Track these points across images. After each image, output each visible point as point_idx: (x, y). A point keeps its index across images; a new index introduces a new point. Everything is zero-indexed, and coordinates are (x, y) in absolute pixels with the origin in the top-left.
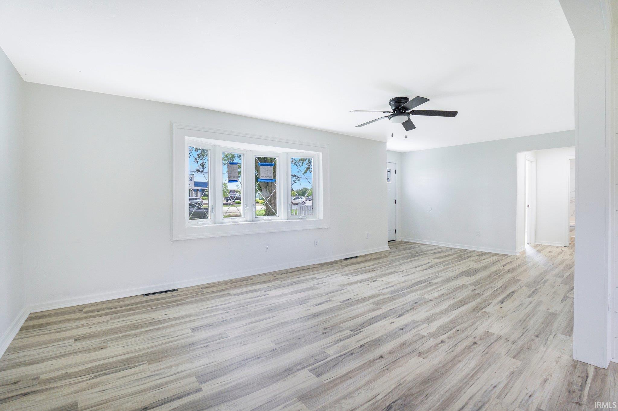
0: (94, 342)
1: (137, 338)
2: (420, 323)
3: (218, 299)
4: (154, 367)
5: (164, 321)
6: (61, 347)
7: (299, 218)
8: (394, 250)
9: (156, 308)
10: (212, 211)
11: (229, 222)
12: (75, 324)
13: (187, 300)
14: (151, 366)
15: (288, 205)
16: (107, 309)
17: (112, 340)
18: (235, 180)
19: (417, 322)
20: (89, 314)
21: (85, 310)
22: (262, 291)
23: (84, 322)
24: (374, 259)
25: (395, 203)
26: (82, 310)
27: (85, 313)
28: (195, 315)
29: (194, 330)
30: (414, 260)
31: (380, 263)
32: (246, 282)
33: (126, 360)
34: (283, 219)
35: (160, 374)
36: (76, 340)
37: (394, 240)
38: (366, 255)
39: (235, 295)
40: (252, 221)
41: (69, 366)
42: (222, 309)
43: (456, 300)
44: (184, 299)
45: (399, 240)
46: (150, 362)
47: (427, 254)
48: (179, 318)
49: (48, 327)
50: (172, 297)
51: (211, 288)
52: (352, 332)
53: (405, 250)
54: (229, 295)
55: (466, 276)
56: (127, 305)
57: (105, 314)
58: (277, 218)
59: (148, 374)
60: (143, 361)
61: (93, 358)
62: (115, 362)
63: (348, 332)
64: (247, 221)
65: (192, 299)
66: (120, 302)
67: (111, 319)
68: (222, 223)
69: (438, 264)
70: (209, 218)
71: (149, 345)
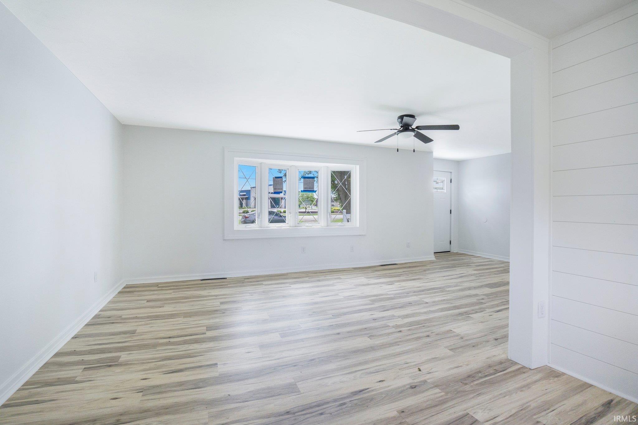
0: (158, 303)
1: (184, 304)
2: (397, 317)
3: (251, 287)
4: (185, 320)
5: (206, 296)
6: (138, 304)
7: (338, 225)
8: (438, 261)
9: (205, 289)
10: (258, 217)
11: (273, 227)
12: (151, 293)
13: (229, 286)
14: (184, 319)
15: (327, 213)
16: (174, 286)
17: (169, 304)
18: (280, 191)
19: (395, 316)
20: (161, 288)
21: (159, 286)
22: (288, 284)
23: (156, 292)
24: (410, 267)
25: (451, 213)
26: (158, 286)
27: (158, 287)
28: (228, 295)
29: (222, 303)
30: (451, 270)
31: (413, 270)
32: (282, 276)
33: (172, 314)
34: (323, 226)
35: (187, 323)
36: (148, 301)
37: (449, 252)
38: (406, 263)
39: (266, 285)
40: (295, 227)
41: (138, 314)
42: (249, 293)
43: (452, 305)
44: (227, 285)
45: (455, 252)
46: (185, 317)
47: (471, 266)
48: (216, 296)
49: (135, 293)
50: (220, 282)
51: (251, 279)
52: (332, 317)
53: (452, 261)
54: (262, 284)
55: (488, 287)
56: (187, 285)
57: (171, 289)
58: (318, 225)
59: (181, 322)
60: (181, 316)
61: (153, 311)
62: (165, 315)
63: (331, 316)
64: (290, 227)
65: (233, 285)
66: (183, 283)
67: (173, 292)
68: (267, 227)
69: (472, 275)
70: (256, 223)
71: (188, 309)
